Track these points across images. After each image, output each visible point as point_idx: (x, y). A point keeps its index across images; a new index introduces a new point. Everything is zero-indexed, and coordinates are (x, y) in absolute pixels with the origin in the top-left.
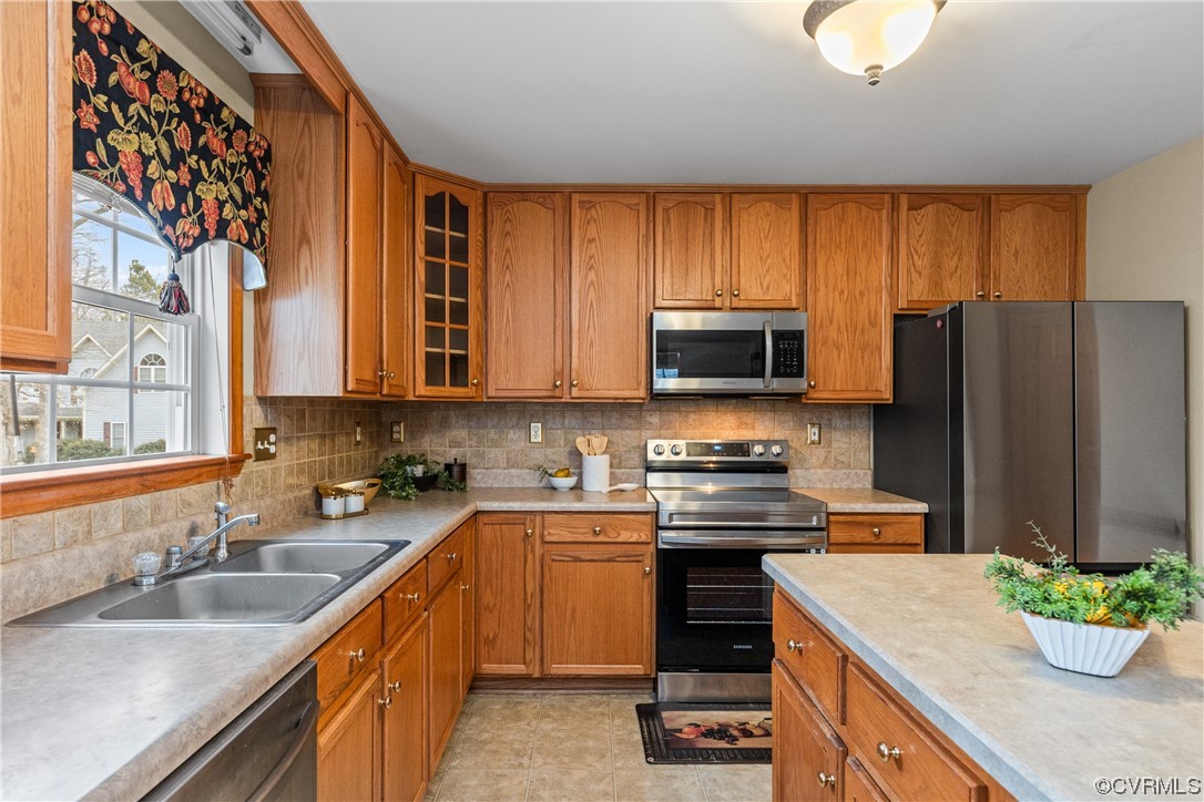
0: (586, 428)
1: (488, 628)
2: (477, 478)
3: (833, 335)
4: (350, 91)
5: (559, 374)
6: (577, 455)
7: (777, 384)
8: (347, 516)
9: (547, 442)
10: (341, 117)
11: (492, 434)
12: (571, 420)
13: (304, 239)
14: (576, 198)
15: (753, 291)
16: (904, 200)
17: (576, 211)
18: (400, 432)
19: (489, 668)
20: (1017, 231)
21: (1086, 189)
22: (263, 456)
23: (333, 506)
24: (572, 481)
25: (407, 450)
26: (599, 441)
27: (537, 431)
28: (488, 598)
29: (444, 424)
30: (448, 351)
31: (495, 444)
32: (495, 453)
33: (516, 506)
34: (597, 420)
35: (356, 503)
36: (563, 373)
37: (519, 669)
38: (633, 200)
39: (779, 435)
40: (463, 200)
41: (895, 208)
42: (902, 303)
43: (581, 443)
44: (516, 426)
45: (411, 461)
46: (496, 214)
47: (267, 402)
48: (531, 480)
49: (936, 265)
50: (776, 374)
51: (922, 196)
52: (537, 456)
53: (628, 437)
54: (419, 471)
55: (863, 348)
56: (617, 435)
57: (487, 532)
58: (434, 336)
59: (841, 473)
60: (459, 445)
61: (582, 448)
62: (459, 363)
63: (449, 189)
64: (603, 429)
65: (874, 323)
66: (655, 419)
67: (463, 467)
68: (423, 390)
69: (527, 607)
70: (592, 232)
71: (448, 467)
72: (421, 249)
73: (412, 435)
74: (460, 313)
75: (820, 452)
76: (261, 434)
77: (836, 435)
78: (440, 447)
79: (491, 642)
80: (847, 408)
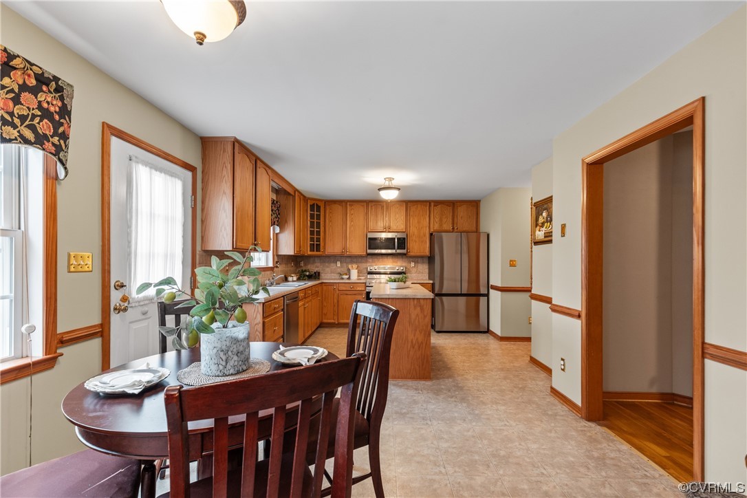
0: (352, 262)
1: (325, 311)
2: (322, 275)
3: (414, 238)
4: (296, 190)
5: (344, 249)
6: (349, 270)
7: (399, 251)
8: (293, 281)
9: (342, 267)
10: (294, 197)
11: (327, 264)
12: (348, 260)
13: (286, 222)
14: (348, 203)
15: (394, 227)
16: (432, 204)
17: (348, 207)
18: (302, 264)
19: (325, 321)
20: (461, 212)
21: (480, 201)
22: (277, 267)
23: (290, 279)
24: (347, 277)
25: (304, 269)
26: (355, 266)
27: (339, 264)
28: (325, 304)
29: (314, 262)
30: (315, 243)
31: (328, 267)
32: (328, 269)
33: (332, 281)
34: (355, 260)
35: (295, 279)
36: (345, 248)
37: (333, 321)
38: (363, 204)
39: (404, 264)
40: (319, 205)
41: (430, 206)
42: (432, 230)
43: (350, 266)
44: (333, 262)
45: (305, 271)
46: (328, 207)
47: (278, 256)
48: (337, 276)
49: (441, 220)
50: (398, 248)
51: (437, 203)
52: (339, 270)
53: (363, 265)
54: (308, 273)
55: (422, 242)
56: (360, 265)
57: (325, 288)
58: (312, 239)
59: (420, 275)
60: (318, 267)
61: (350, 268)
62: (318, 246)
63: (316, 202)
64: (356, 263)
65: (425, 236)
66: (370, 260)
67: (319, 273)
68: (309, 253)
69: (334, 306)
70: (352, 212)
71: (315, 273)
72: (309, 218)
73: (305, 265)
74: (318, 233)
75: (415, 270)
76: (277, 262)
77: (419, 265)
78: (313, 268)
79: (325, 315)
80: (422, 257)
